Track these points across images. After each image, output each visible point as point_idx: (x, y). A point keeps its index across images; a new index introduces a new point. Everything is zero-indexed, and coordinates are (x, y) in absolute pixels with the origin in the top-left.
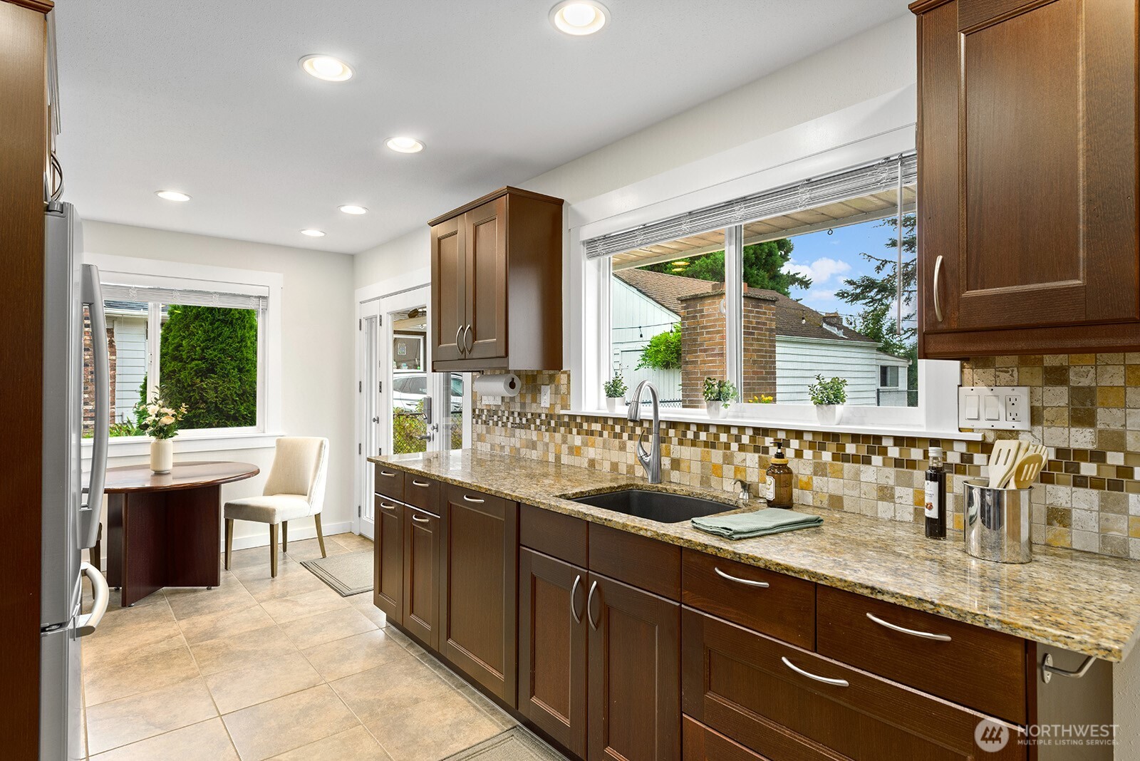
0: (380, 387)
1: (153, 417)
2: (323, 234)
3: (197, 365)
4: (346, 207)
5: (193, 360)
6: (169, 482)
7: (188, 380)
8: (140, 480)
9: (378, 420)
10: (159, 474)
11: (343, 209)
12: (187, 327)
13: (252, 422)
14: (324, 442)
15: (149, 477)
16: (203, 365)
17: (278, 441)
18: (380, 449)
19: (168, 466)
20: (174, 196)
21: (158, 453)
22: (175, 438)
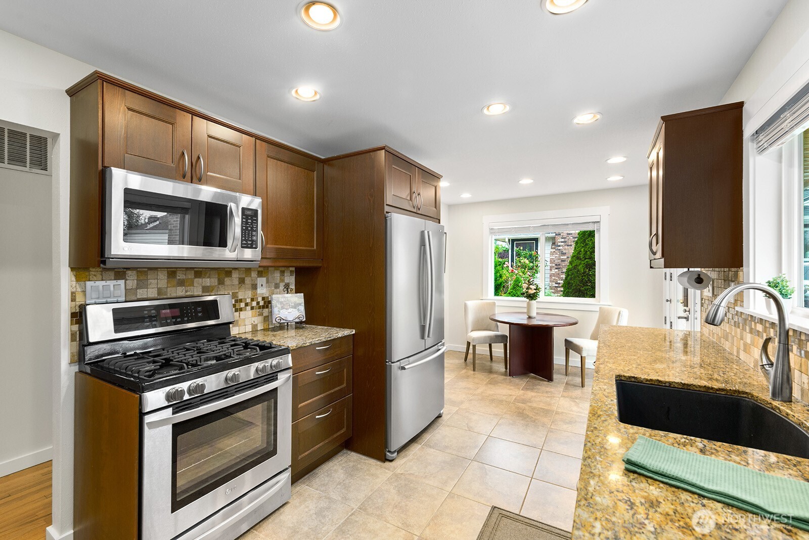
0: (671, 277)
1: (525, 289)
2: (622, 178)
3: (587, 262)
4: (611, 160)
5: (586, 259)
6: (535, 322)
7: (582, 270)
8: (522, 320)
9: (670, 301)
10: (530, 317)
11: (609, 162)
12: (585, 241)
13: (593, 296)
14: (621, 312)
15: (526, 318)
16: (590, 262)
17: (600, 308)
18: (671, 322)
19: (534, 314)
20: (526, 181)
21: (529, 307)
22: (537, 300)
